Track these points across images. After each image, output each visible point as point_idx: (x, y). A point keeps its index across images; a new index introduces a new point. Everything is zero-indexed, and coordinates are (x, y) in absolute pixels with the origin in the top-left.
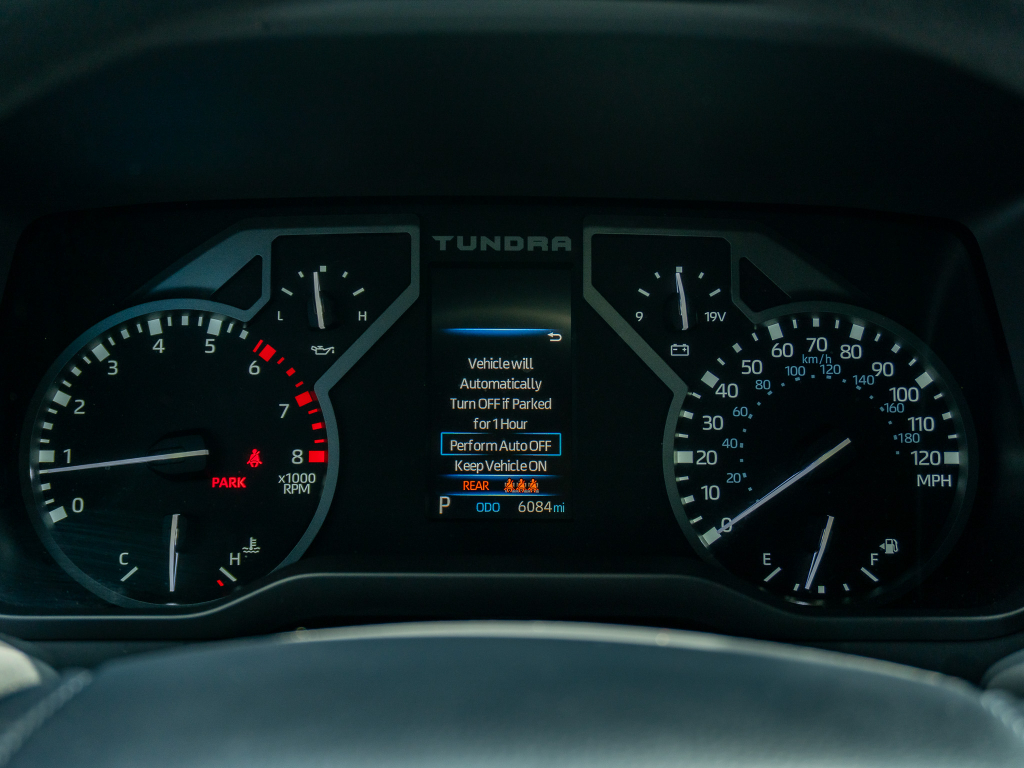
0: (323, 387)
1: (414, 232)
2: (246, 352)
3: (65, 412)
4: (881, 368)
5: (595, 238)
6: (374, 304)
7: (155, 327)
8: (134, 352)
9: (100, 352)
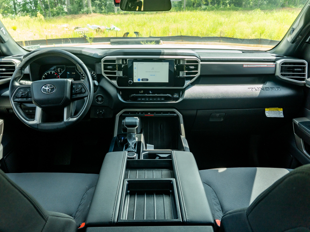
0: (59, 76)
2: (55, 73)
3: (44, 77)
4: (94, 74)
6: (63, 71)
7: (49, 72)
8: (48, 74)
9: (46, 74)
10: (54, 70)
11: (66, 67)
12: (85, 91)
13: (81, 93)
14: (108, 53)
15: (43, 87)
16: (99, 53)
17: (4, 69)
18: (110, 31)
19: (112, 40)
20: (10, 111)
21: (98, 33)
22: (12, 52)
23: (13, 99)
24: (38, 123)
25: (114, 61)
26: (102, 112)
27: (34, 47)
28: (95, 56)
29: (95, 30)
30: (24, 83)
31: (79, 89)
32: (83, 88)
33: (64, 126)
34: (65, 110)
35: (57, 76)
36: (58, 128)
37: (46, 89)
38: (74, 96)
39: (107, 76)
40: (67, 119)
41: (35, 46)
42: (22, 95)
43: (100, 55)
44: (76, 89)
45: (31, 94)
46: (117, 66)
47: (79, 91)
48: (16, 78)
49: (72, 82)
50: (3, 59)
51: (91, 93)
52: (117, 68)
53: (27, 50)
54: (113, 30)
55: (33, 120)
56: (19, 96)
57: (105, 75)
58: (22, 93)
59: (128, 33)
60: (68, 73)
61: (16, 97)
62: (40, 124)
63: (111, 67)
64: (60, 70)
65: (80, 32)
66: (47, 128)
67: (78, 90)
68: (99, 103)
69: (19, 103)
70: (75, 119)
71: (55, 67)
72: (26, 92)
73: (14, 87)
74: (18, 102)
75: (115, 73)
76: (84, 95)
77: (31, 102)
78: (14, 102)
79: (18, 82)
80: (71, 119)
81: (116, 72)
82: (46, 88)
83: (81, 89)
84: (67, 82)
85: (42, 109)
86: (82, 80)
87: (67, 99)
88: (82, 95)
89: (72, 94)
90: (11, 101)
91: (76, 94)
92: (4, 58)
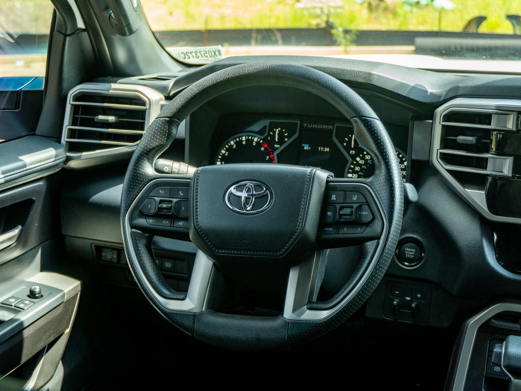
0: (275, 154)
1: (299, 122)
2: (261, 145)
5: (337, 126)
6: (289, 137)
7: (244, 138)
8: (239, 143)
9: (232, 143)
10: (260, 133)
11: (301, 126)
12: (371, 217)
13: (357, 223)
14: (464, 88)
15: (232, 189)
16: (432, 86)
17: (111, 119)
18: (415, 10)
19: (420, 41)
20: (103, 254)
21: (374, 15)
22: (142, 65)
23: (131, 219)
24: (197, 311)
25: (485, 118)
26: (411, 302)
27: (202, 53)
28: (413, 96)
29: (366, 5)
30: (166, 169)
31: (352, 207)
32: (366, 207)
33: (284, 334)
34: (293, 277)
35: (267, 152)
36: (259, 340)
37: (240, 197)
38: (331, 233)
39: (449, 171)
40: (294, 310)
41: (207, 48)
42: (160, 209)
43: (431, 93)
44: (341, 208)
45: (187, 207)
46: (494, 138)
47: (351, 214)
48: (151, 150)
49: (328, 182)
50: (114, 86)
51: (393, 229)
52: (493, 146)
53: (181, 60)
54: (427, 5)
55: (181, 297)
56: (150, 209)
57: (442, 168)
58: (161, 202)
59: (480, 20)
60: (306, 147)
61: (141, 211)
62: (201, 314)
63: (470, 138)
64: (281, 135)
65: (312, 11)
66: (222, 333)
67: (348, 211)
68: (406, 266)
69: (147, 235)
70: (323, 315)
71: (265, 122)
72: (174, 200)
73: (137, 180)
74: (144, 229)
75: (483, 163)
76: (368, 232)
77: (184, 236)
78: (132, 227)
79: (152, 164)
80: (308, 312)
81: (487, 159)
82: (238, 194)
83: (360, 208)
84: (312, 178)
85: (214, 264)
86: (350, 175)
87: (304, 238)
88: (358, 232)
89: (322, 222)
90: (124, 223)
91: (339, 224)
92: (115, 82)
